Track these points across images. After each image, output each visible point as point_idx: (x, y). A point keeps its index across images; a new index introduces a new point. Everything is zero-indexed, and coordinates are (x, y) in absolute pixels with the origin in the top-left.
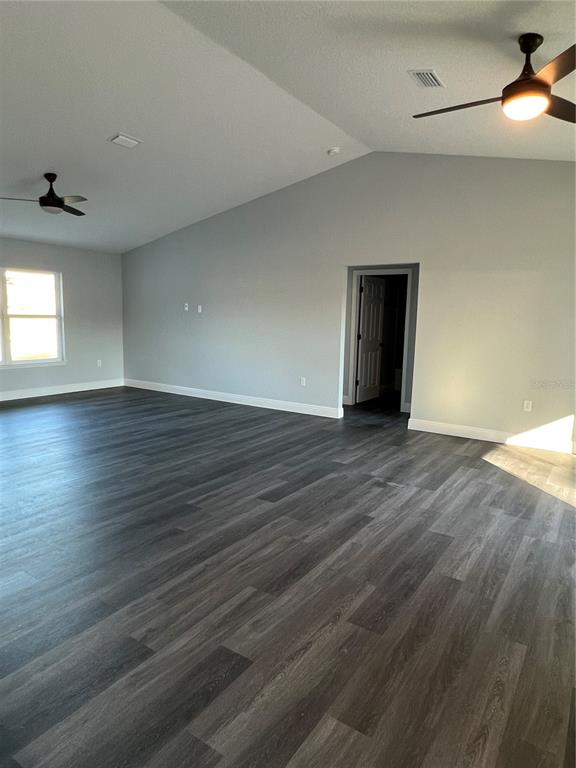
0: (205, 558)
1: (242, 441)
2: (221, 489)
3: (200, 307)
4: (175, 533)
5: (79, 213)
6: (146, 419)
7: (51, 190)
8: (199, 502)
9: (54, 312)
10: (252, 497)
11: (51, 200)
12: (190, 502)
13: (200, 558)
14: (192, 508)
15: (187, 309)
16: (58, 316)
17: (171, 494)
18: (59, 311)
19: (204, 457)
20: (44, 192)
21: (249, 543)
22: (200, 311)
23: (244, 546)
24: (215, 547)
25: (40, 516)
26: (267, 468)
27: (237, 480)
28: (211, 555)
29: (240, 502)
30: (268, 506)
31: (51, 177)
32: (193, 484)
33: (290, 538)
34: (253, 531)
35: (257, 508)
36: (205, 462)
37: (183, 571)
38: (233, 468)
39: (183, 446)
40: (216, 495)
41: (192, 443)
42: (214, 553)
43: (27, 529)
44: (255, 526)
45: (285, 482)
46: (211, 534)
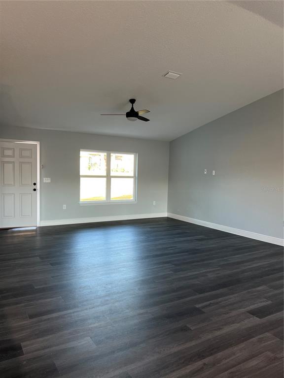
0: (204, 357)
1: (238, 263)
2: (220, 299)
3: (214, 172)
4: (184, 329)
5: (146, 120)
6: (176, 240)
7: (132, 108)
8: (203, 307)
9: (132, 174)
10: (243, 310)
11: (132, 114)
12: (197, 306)
13: (200, 356)
14: (199, 311)
15: (205, 173)
16: (134, 177)
17: (186, 297)
18: (135, 174)
19: (210, 272)
20: (129, 110)
21: (239, 351)
22: (214, 174)
23: (234, 354)
24: (213, 348)
25: (107, 298)
26: (255, 287)
27: (233, 294)
28: (208, 356)
29: (234, 313)
30: (255, 321)
31: (132, 101)
32: (201, 291)
33: (272, 355)
34: (243, 341)
35: (246, 321)
36: (211, 276)
37: (188, 365)
38: (230, 283)
39: (198, 262)
40: (217, 303)
41: (203, 260)
42: (211, 354)
43: (98, 306)
44: (245, 336)
45: (269, 302)
46: (210, 336)
